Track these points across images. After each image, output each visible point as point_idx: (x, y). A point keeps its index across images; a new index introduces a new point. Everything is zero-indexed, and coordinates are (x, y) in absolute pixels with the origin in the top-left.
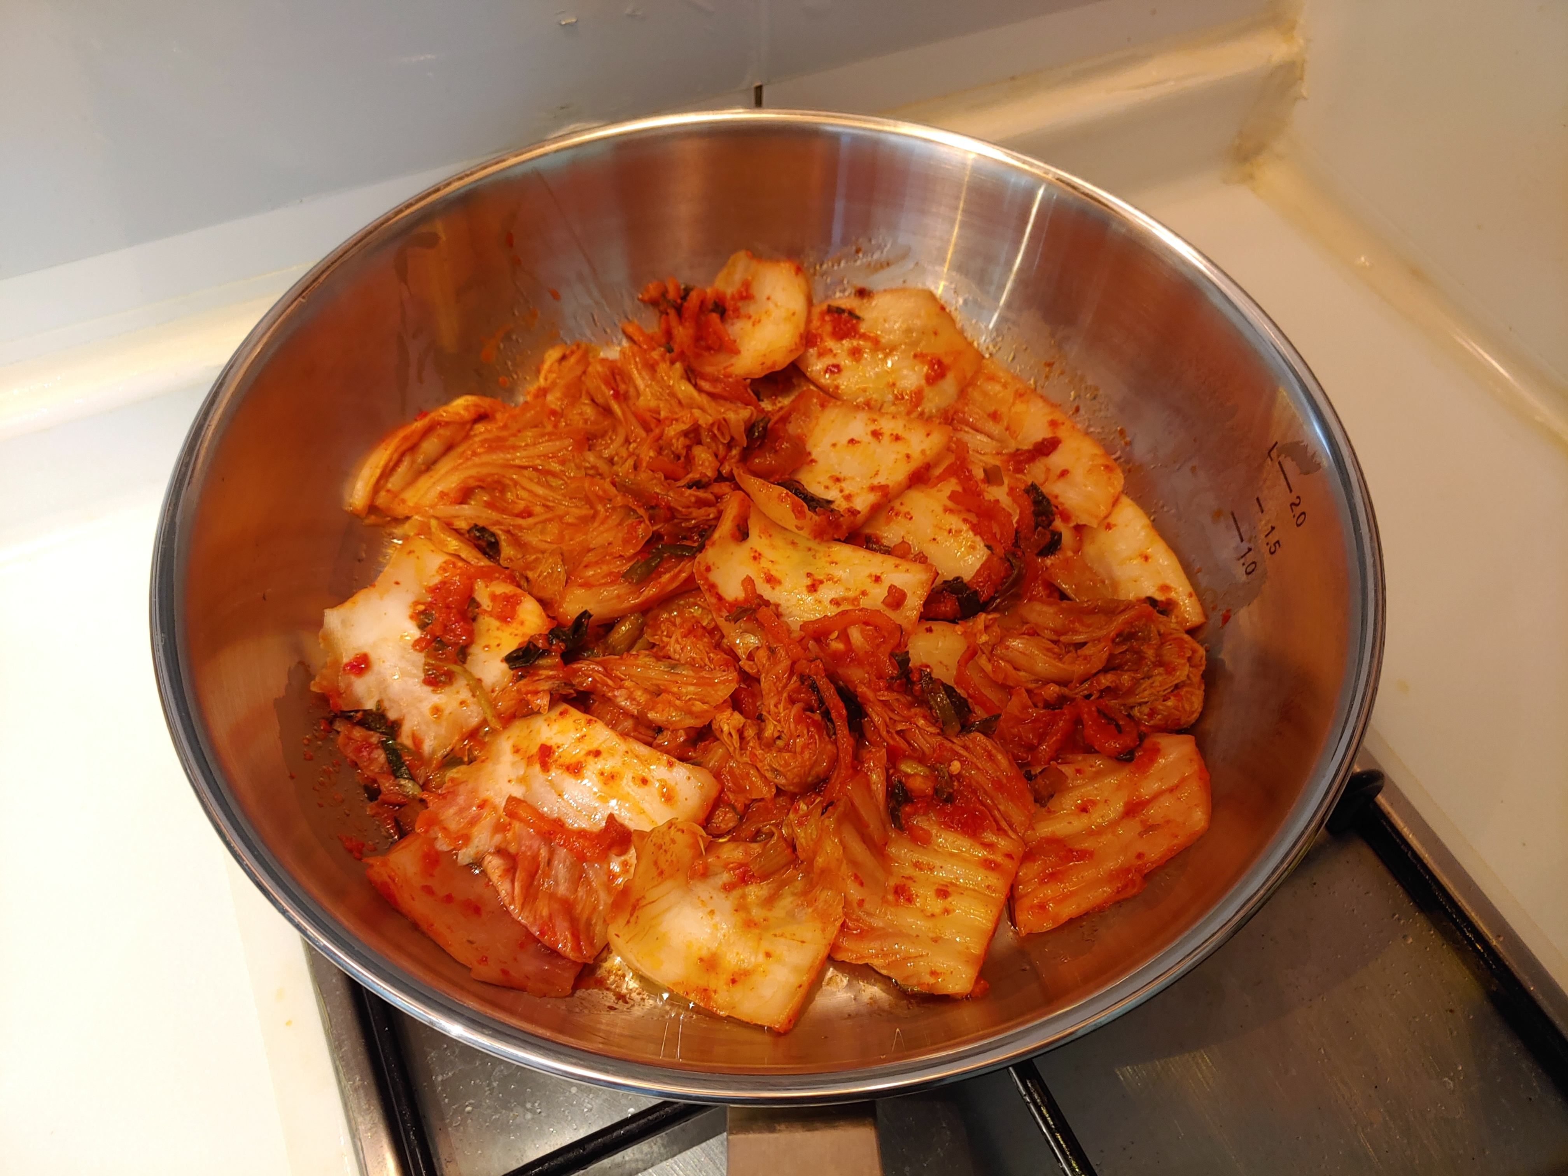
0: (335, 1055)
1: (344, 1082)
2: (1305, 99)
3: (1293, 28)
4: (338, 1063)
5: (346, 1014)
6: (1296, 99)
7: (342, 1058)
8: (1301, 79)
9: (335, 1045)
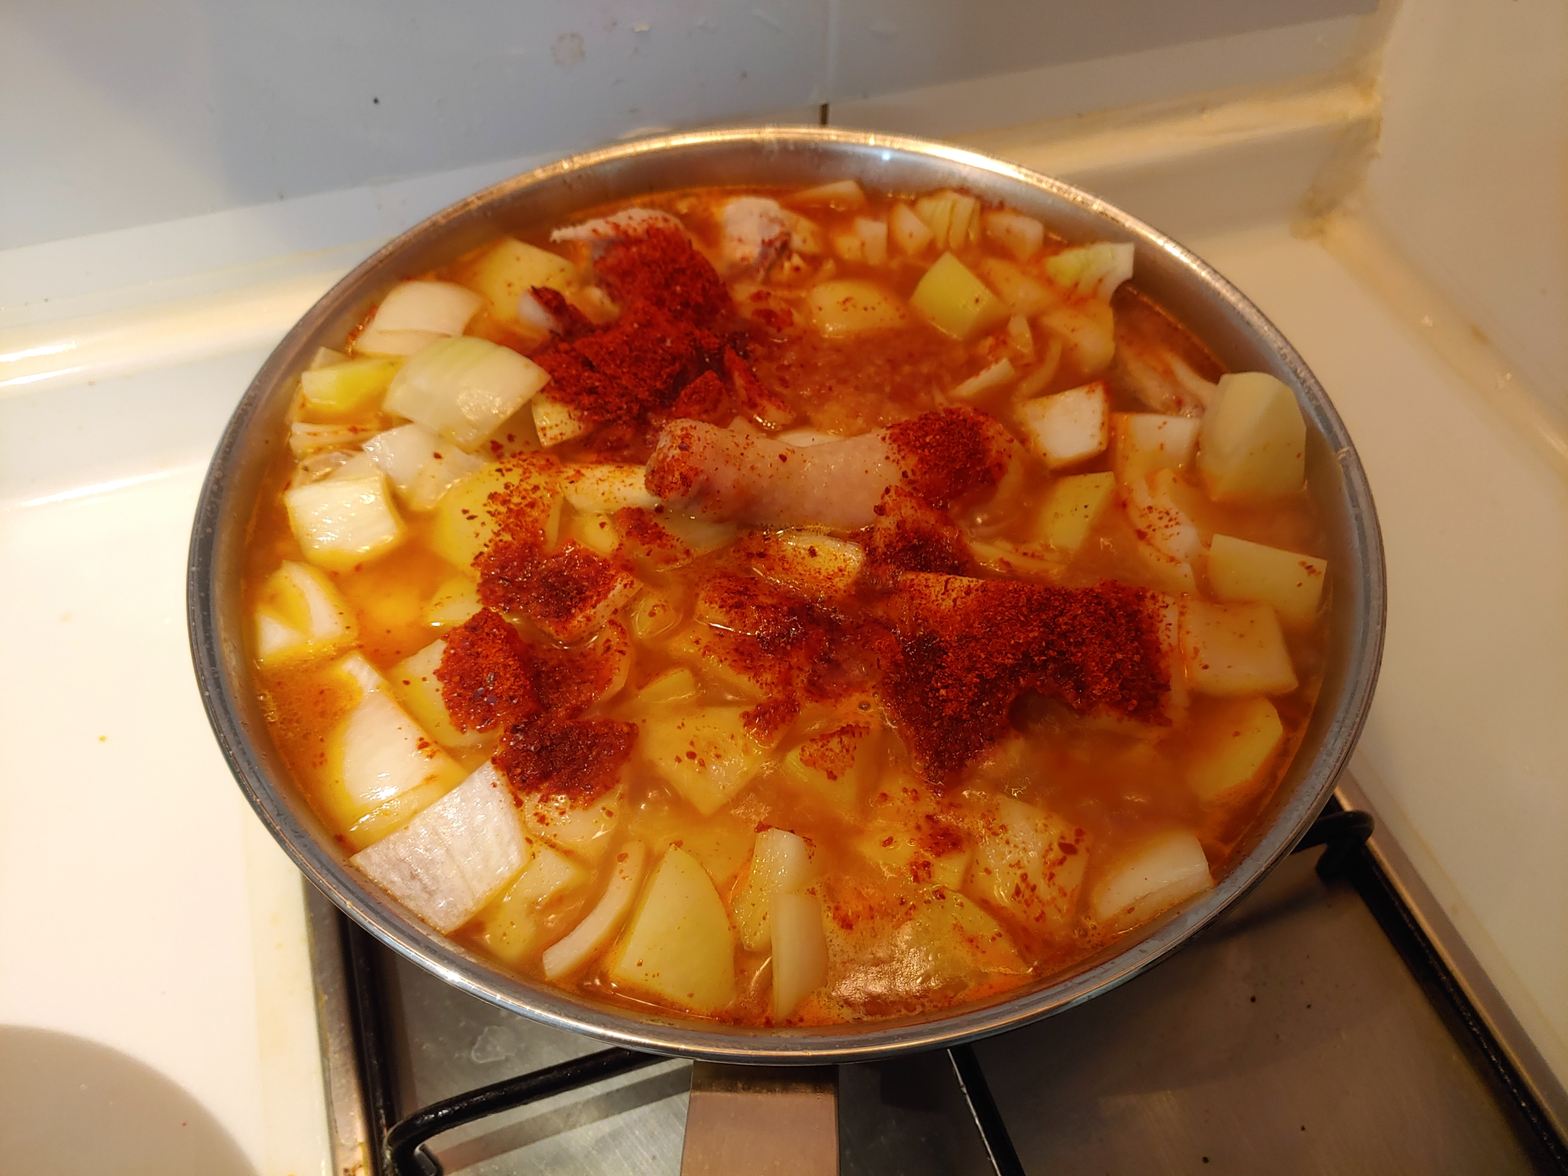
0: (316, 977)
1: (321, 1003)
2: (1380, 157)
3: (1371, 86)
4: (317, 984)
5: (332, 944)
6: (1371, 156)
8: (1377, 137)
9: (317, 968)
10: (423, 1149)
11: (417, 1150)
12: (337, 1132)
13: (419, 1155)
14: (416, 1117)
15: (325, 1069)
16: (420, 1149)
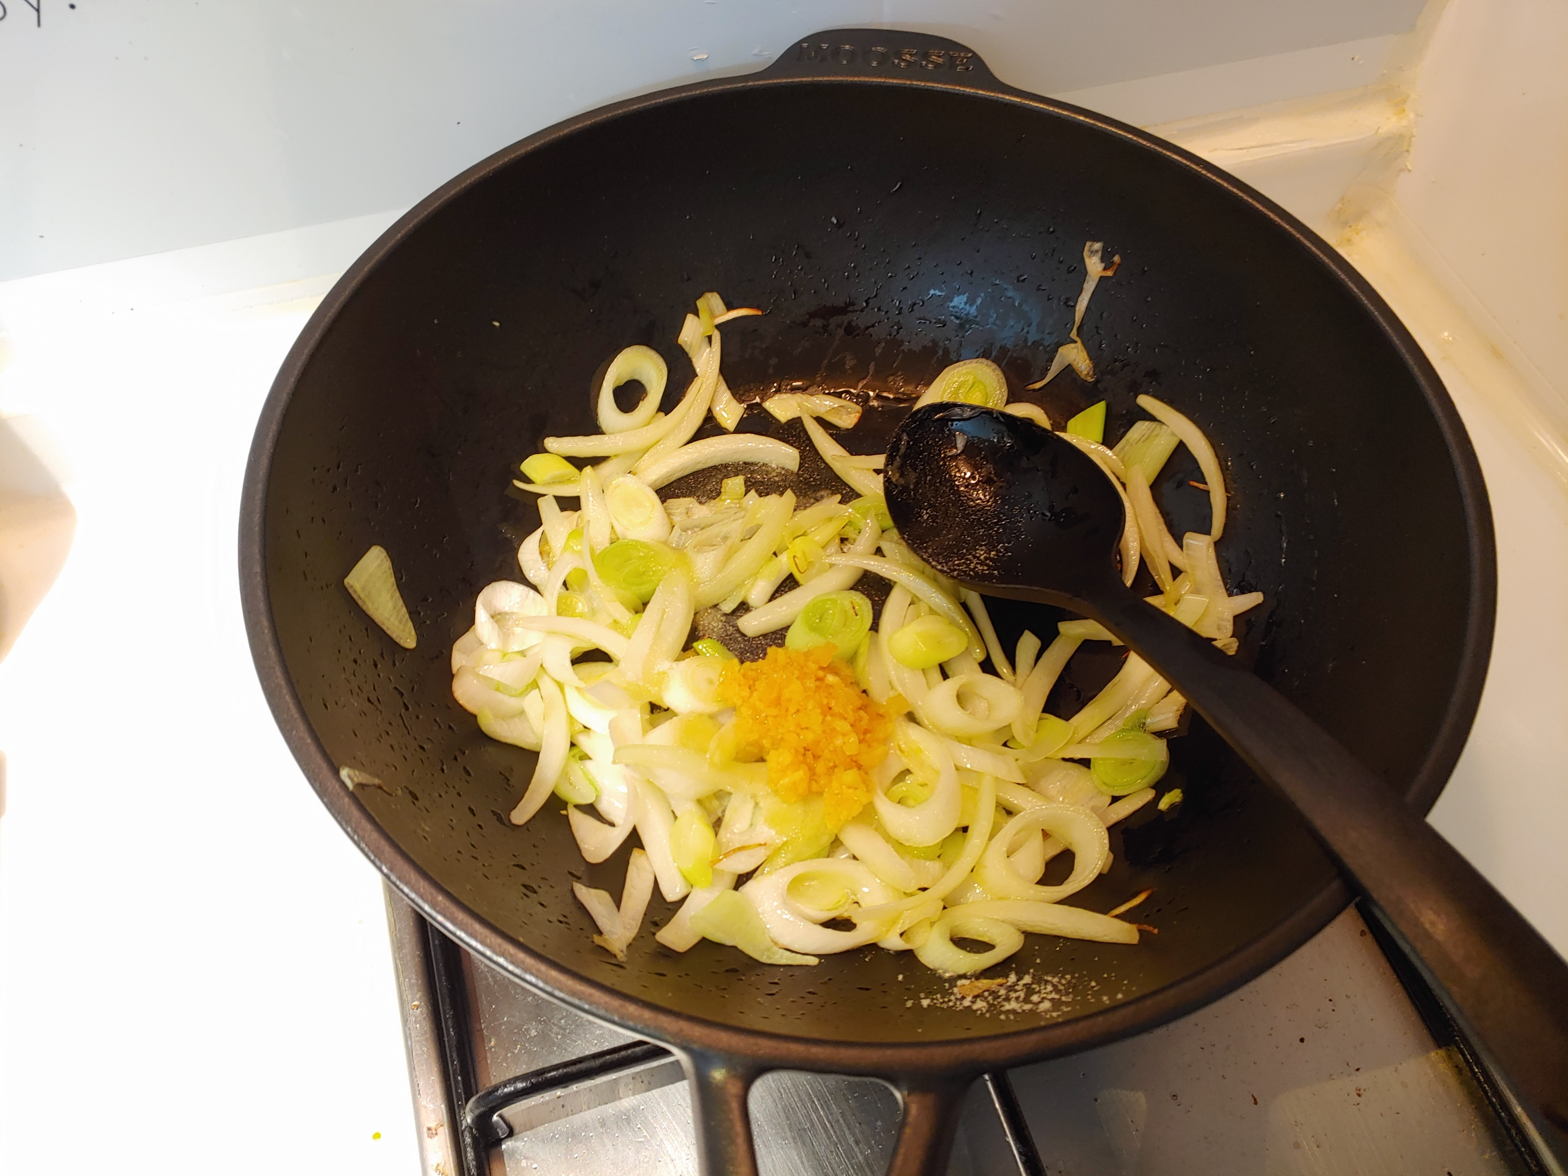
0: (397, 955)
1: (401, 979)
2: (1409, 171)
3: (1405, 102)
4: (398, 961)
6: (1402, 170)
7: (401, 959)
8: (1408, 151)
9: (398, 946)
10: (500, 1116)
11: (495, 1118)
12: (420, 1094)
13: (497, 1122)
14: (496, 1088)
15: (407, 1037)
16: (498, 1116)
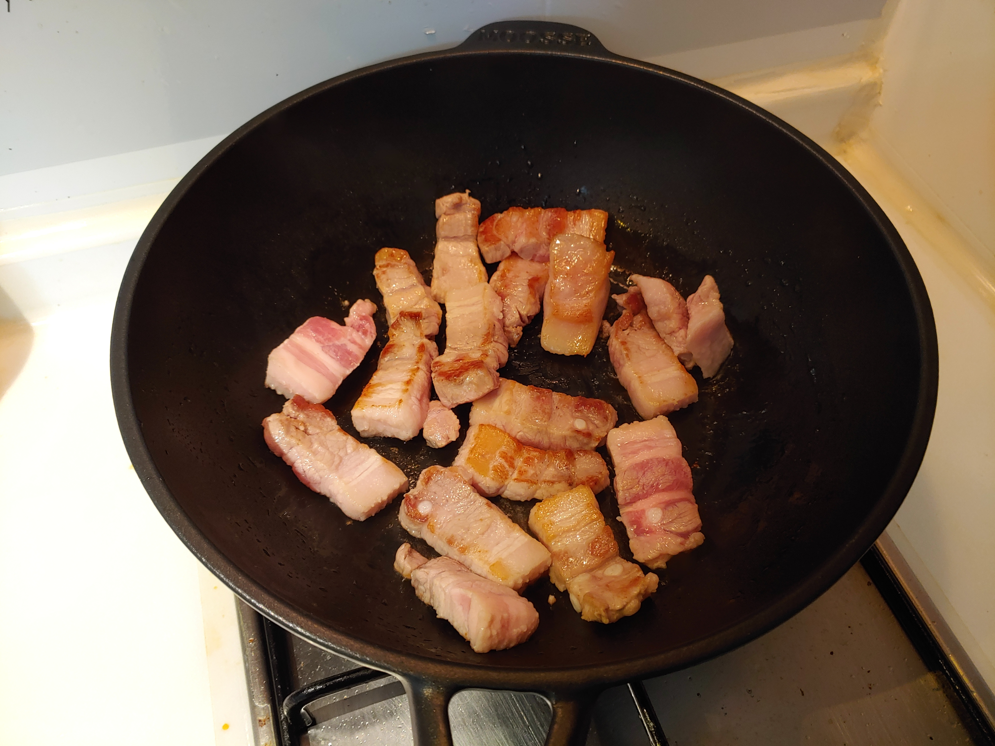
0: (239, 608)
1: (242, 623)
2: (881, 106)
3: (876, 63)
4: (240, 612)
6: (875, 106)
8: (879, 93)
9: (239, 602)
10: (306, 710)
11: (302, 710)
12: (254, 698)
13: (303, 714)
14: (303, 690)
15: (245, 661)
16: (304, 709)
